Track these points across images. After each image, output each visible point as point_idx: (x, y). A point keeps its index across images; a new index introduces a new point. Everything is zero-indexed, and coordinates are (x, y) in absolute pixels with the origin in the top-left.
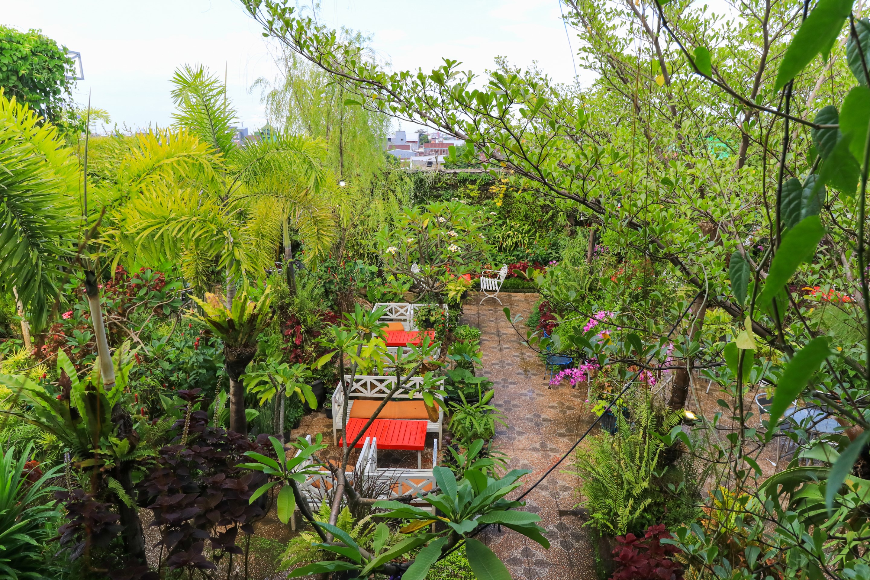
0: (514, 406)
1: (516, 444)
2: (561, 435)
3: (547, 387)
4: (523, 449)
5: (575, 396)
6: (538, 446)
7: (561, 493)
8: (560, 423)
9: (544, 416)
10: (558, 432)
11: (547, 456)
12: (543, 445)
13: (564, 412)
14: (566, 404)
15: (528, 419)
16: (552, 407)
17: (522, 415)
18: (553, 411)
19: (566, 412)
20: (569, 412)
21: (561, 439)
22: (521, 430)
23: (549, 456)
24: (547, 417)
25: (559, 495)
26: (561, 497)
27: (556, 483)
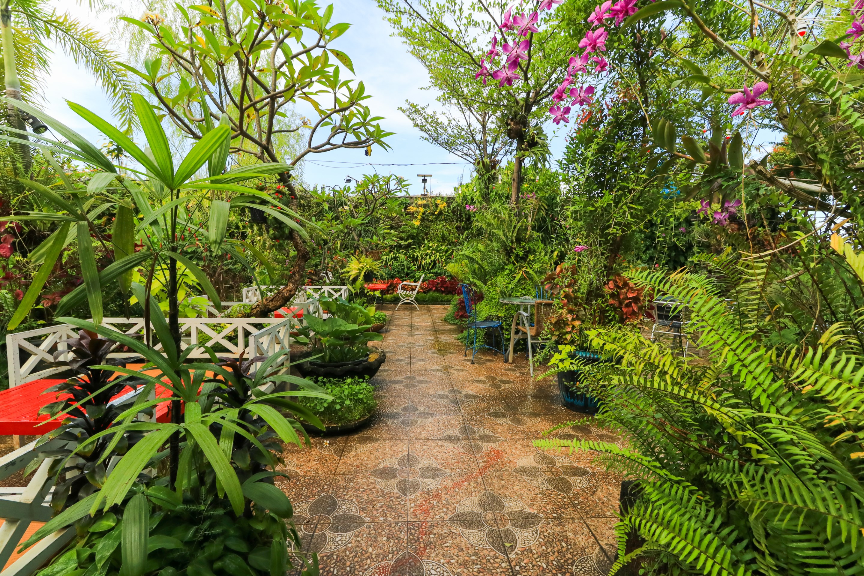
0: (419, 382)
1: (414, 431)
2: (497, 415)
3: (469, 363)
4: (427, 439)
5: (509, 370)
6: (456, 433)
7: (516, 531)
8: (494, 399)
9: (465, 391)
10: (493, 411)
11: (473, 449)
12: (465, 430)
13: (498, 387)
14: (499, 378)
15: (441, 397)
16: (479, 381)
17: (431, 392)
18: (481, 386)
19: (500, 387)
20: (504, 386)
21: (498, 420)
22: (427, 410)
23: (479, 449)
24: (471, 393)
25: (513, 540)
26: (519, 546)
27: (501, 505)
